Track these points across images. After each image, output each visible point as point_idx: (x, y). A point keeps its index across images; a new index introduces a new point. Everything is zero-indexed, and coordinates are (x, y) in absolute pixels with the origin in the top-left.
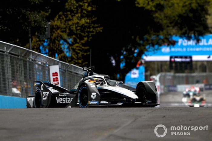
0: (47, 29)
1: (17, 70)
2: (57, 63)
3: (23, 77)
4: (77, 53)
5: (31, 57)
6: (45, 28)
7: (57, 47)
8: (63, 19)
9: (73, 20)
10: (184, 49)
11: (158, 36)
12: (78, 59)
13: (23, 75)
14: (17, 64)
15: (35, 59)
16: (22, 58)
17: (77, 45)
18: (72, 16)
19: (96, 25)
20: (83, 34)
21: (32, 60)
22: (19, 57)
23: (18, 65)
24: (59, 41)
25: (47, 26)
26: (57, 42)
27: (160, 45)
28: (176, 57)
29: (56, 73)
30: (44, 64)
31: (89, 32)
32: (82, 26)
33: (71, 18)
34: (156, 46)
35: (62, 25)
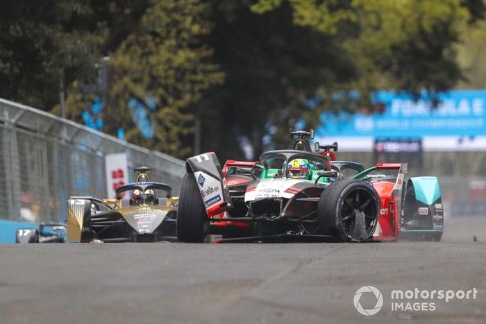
0: (100, 72)
1: (33, 163)
2: (122, 150)
3: (46, 179)
4: (167, 129)
5: (64, 134)
6: (97, 70)
7: (123, 113)
8: (135, 51)
9: (158, 53)
10: (406, 124)
11: (347, 91)
12: (169, 141)
13: (46, 173)
14: (31, 149)
15: (72, 138)
16: (43, 136)
17: (166, 110)
18: (157, 45)
19: (210, 67)
20: (180, 86)
21: (67, 141)
22: (38, 135)
23: (35, 153)
24: (127, 102)
25: (101, 65)
26: (122, 103)
27: (351, 112)
28: (388, 140)
29: (121, 172)
30: (93, 150)
31: (193, 82)
32: (178, 69)
33: (154, 49)
34: (343, 116)
35: (135, 65)
